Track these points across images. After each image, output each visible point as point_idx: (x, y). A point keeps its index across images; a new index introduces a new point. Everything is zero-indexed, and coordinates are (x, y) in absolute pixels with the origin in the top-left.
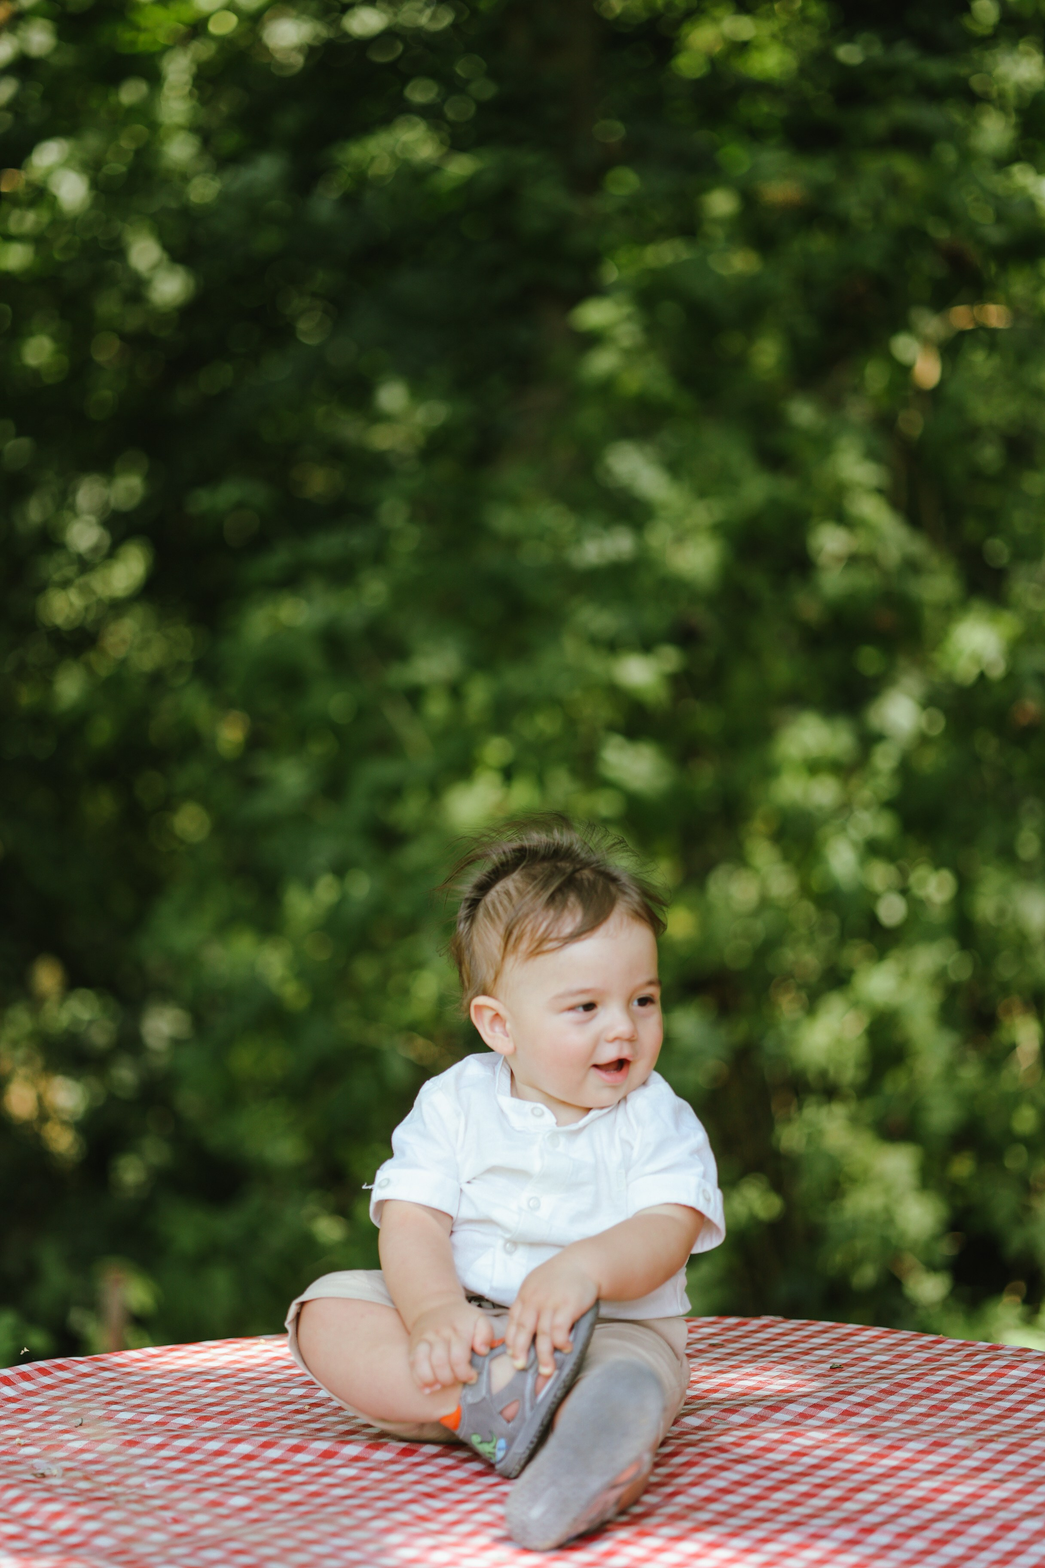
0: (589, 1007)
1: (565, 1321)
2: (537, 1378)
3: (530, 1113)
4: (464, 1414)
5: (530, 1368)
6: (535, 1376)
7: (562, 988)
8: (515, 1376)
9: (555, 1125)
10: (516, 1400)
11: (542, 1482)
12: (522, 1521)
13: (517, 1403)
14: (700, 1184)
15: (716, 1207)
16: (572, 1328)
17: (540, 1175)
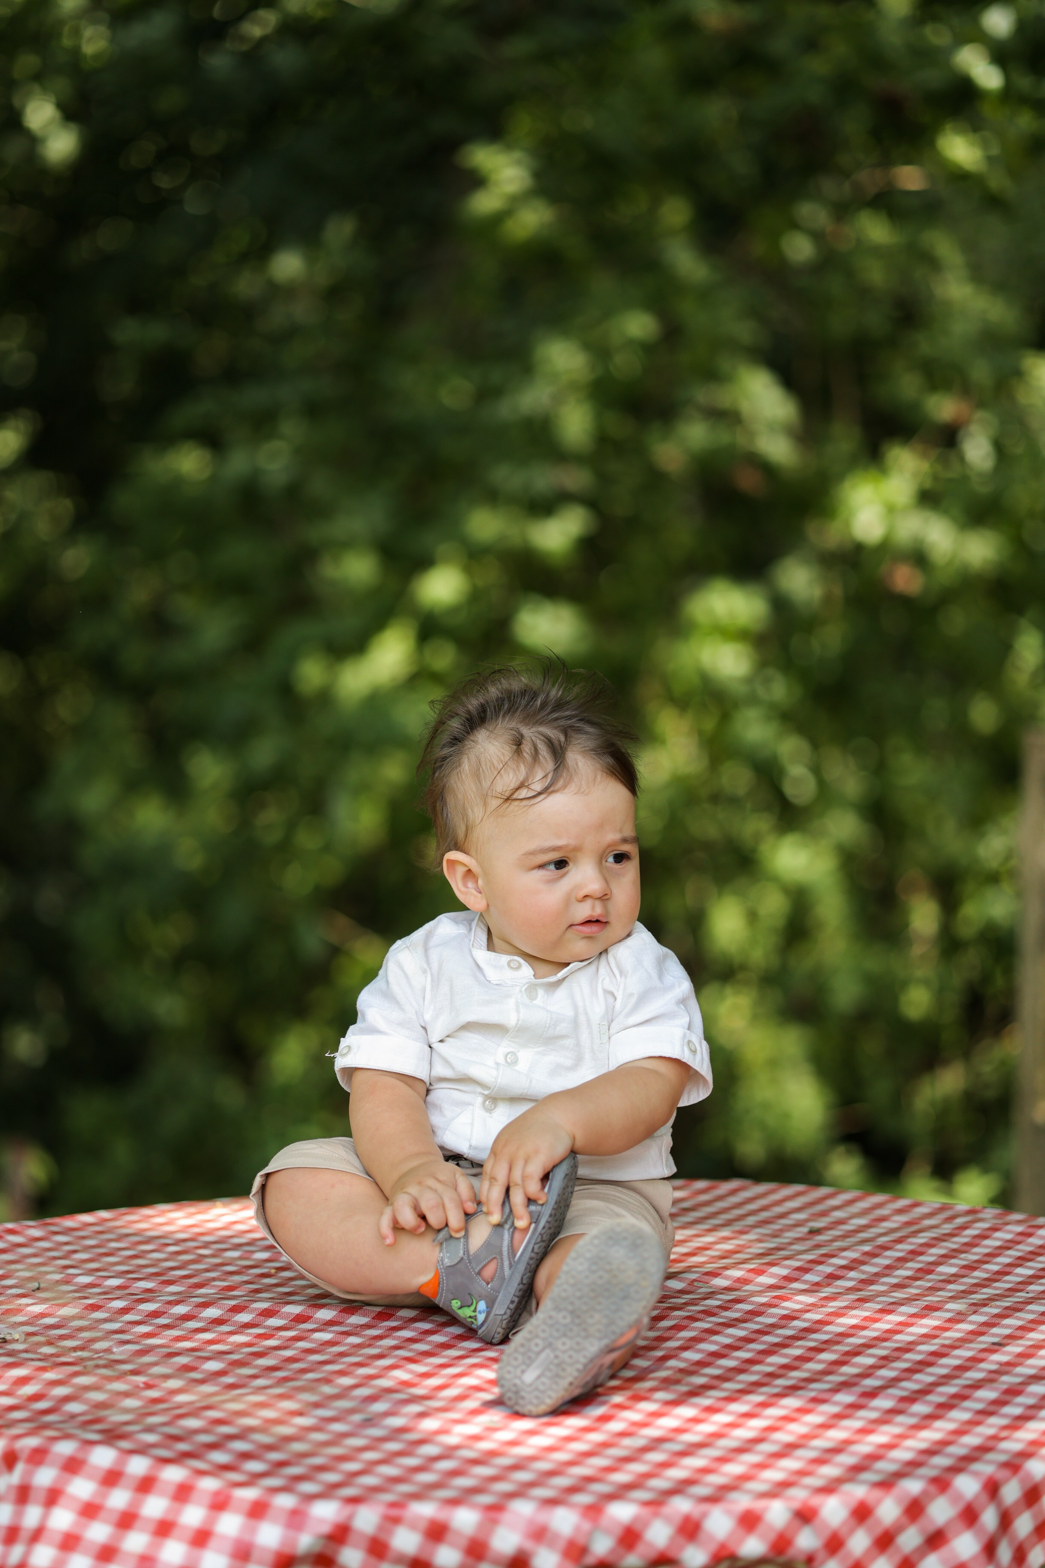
0: (561, 864)
1: (536, 1169)
2: (513, 1233)
3: (506, 966)
4: (443, 1278)
5: (506, 1222)
6: (511, 1230)
7: (533, 845)
8: (491, 1232)
9: (533, 977)
10: (495, 1258)
11: (537, 1345)
12: (515, 1385)
13: (495, 1261)
14: (685, 1035)
15: (703, 1059)
16: (545, 1178)
17: (516, 1028)
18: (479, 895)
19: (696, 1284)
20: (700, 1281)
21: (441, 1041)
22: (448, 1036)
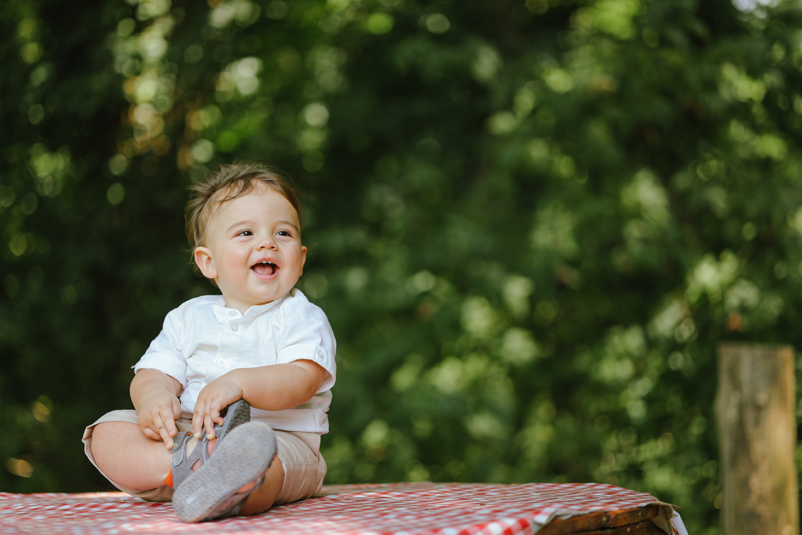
0: (248, 233)
3: (229, 314)
9: (240, 319)
13: (199, 461)
14: (317, 348)
17: (221, 346)
18: (213, 269)
21: (190, 357)
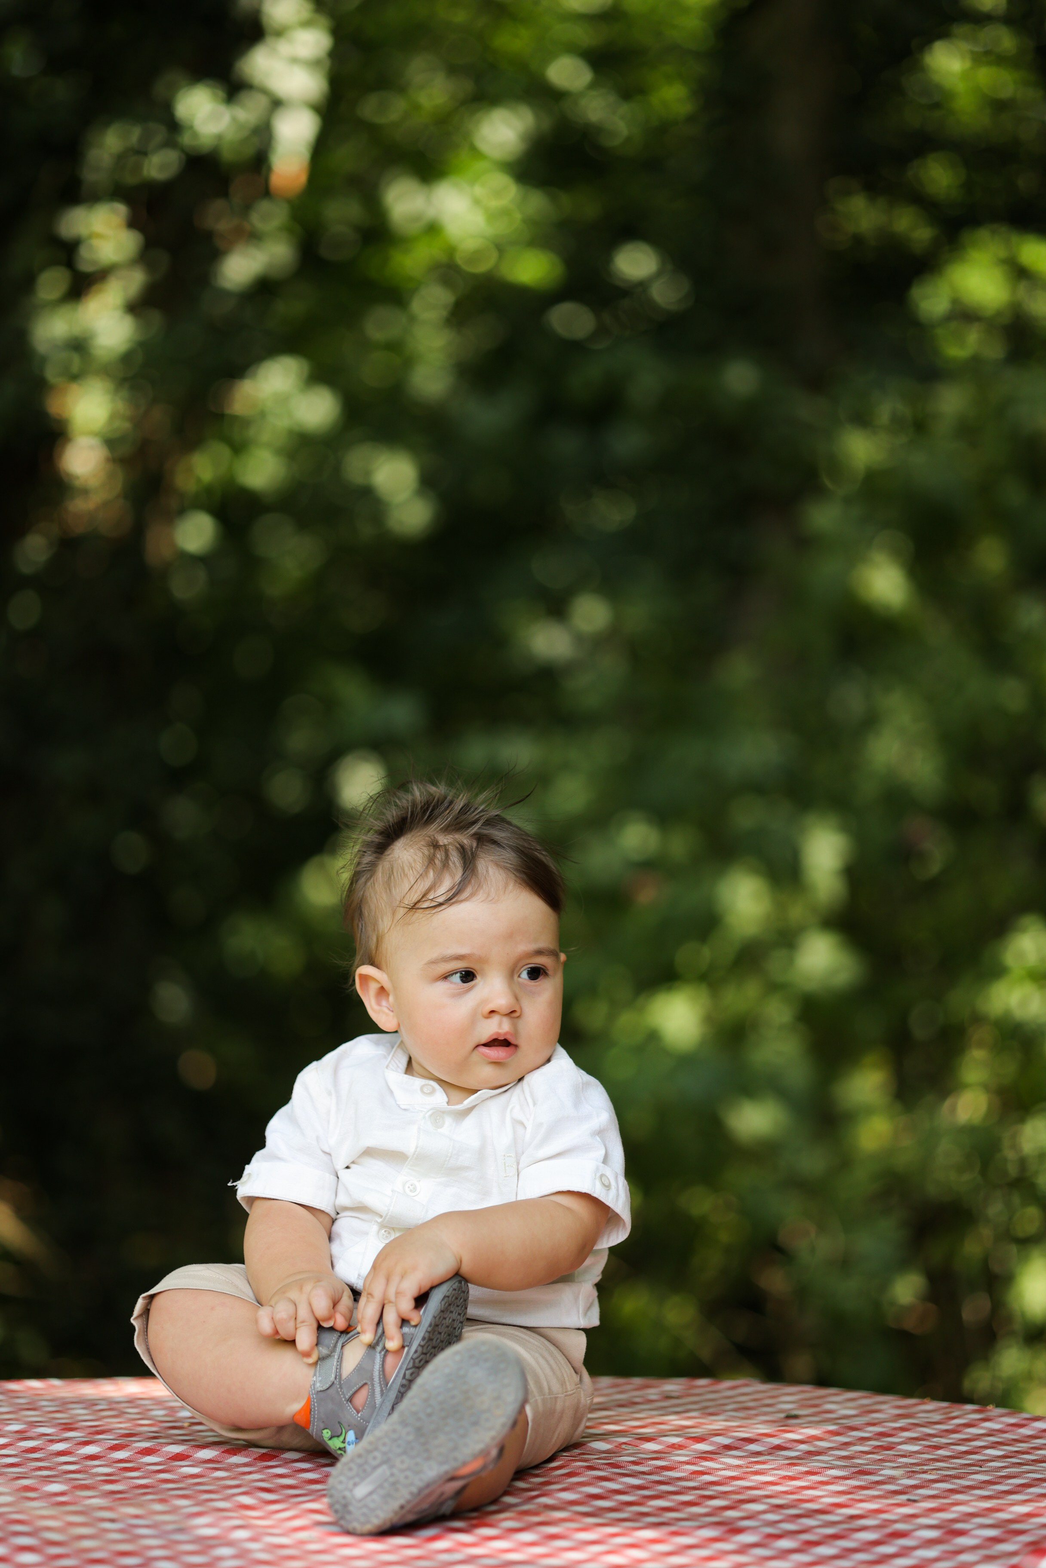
0: (468, 976)
1: (411, 1287)
2: (385, 1356)
3: (419, 1091)
4: (314, 1405)
5: (377, 1343)
6: (383, 1353)
7: (435, 954)
8: (364, 1355)
9: (446, 1104)
10: (365, 1384)
11: (375, 1458)
12: (344, 1497)
13: (366, 1387)
14: (597, 1169)
15: (618, 1196)
16: (421, 1300)
17: (415, 1156)
18: (391, 1014)
19: (624, 1446)
20: (630, 1445)
21: (348, 1167)
22: (353, 1162)
